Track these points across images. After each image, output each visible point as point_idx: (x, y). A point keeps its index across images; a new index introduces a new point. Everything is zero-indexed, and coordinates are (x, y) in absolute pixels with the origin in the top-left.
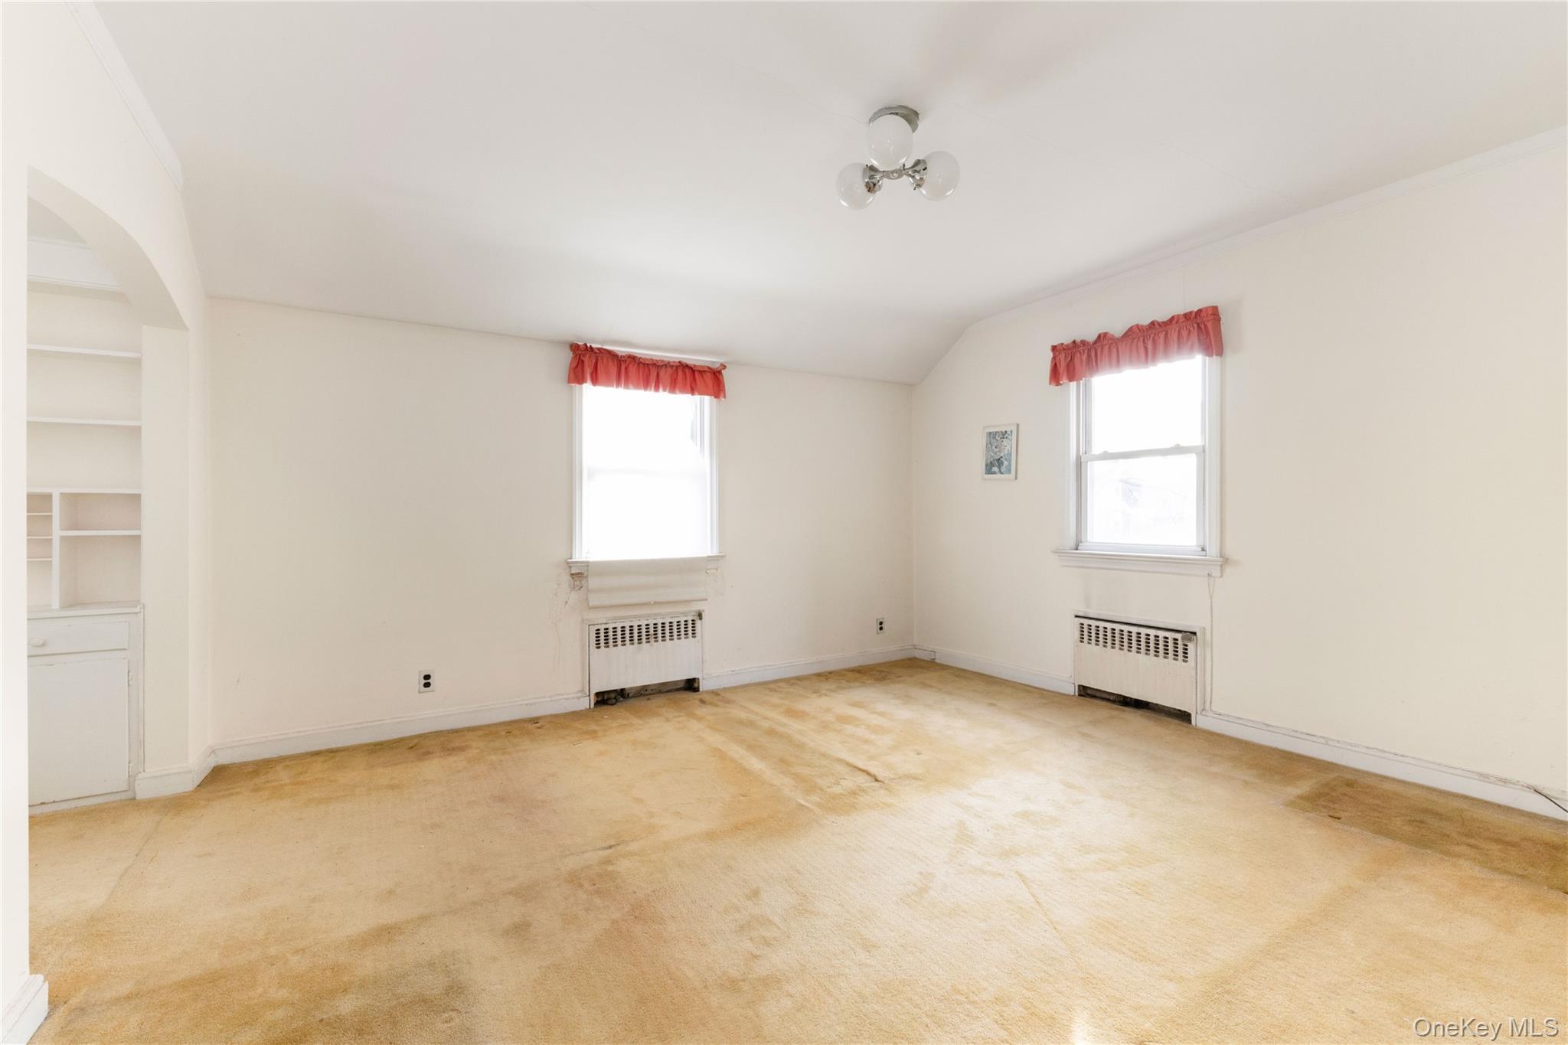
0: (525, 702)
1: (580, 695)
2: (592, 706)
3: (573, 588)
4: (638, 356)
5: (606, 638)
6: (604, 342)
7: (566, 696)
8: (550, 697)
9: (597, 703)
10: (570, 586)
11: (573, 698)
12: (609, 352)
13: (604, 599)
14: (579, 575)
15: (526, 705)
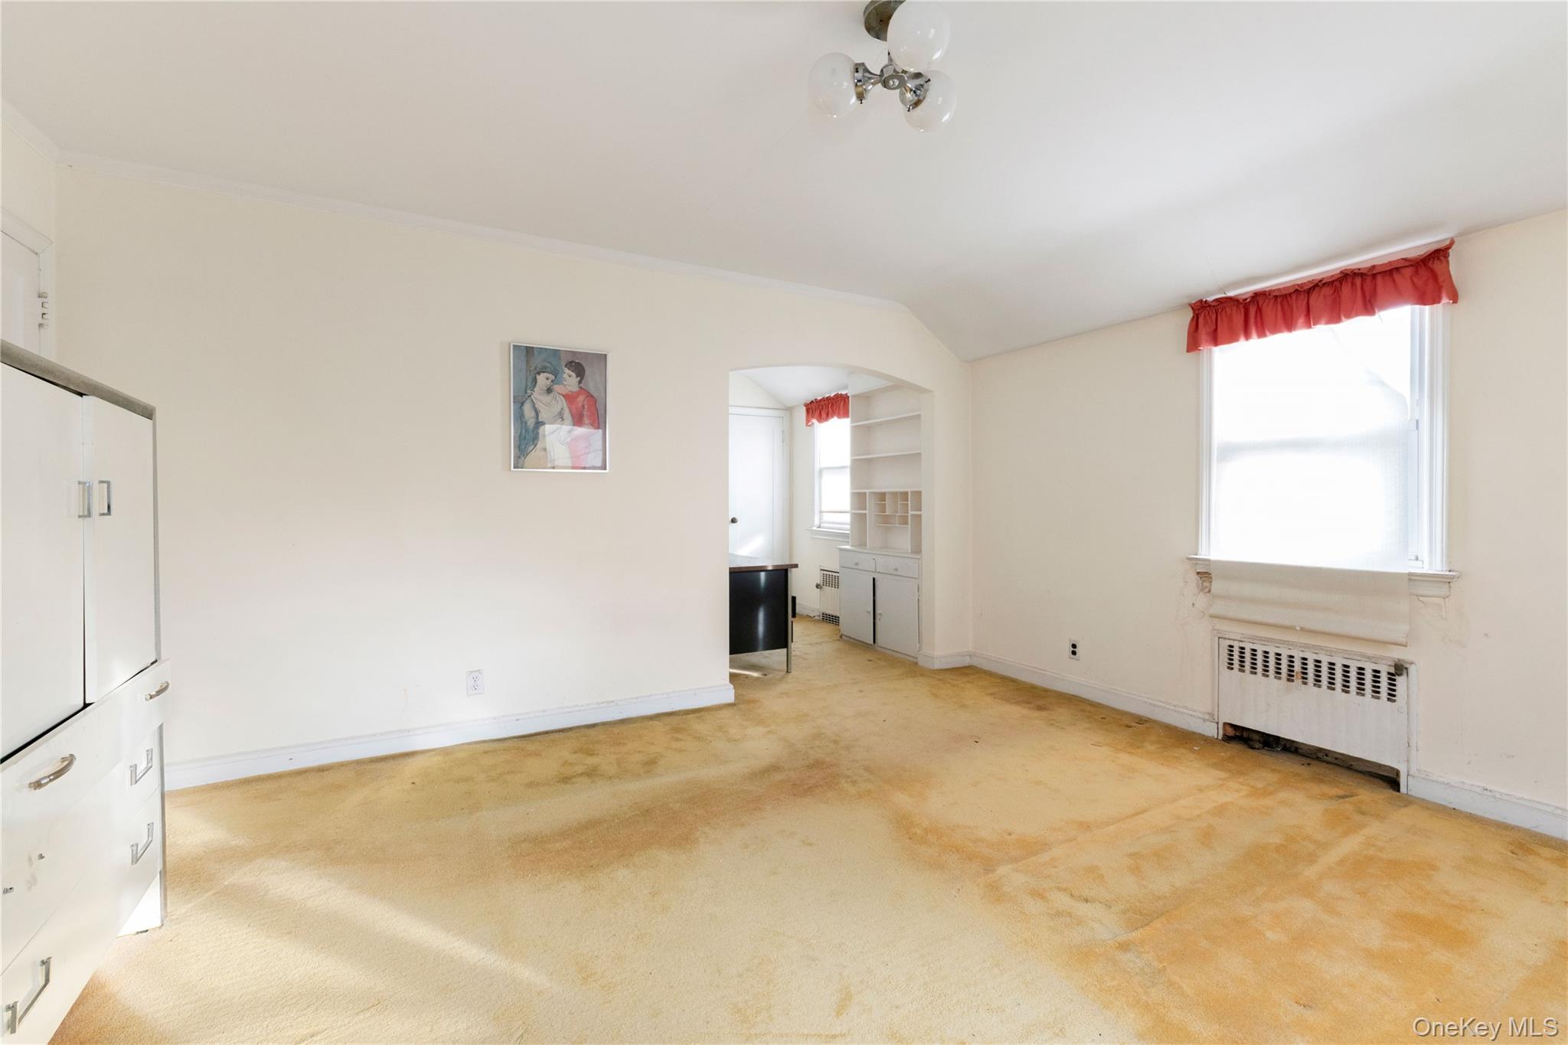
0: (1149, 701)
1: (1207, 717)
2: (1220, 737)
3: (1202, 590)
4: (1267, 290)
5: (1240, 659)
6: (1222, 290)
7: (1192, 713)
8: (1175, 706)
9: (1227, 739)
10: (1198, 586)
11: (1200, 718)
12: (1230, 299)
13: (1234, 610)
14: (1205, 574)
15: (1150, 704)
